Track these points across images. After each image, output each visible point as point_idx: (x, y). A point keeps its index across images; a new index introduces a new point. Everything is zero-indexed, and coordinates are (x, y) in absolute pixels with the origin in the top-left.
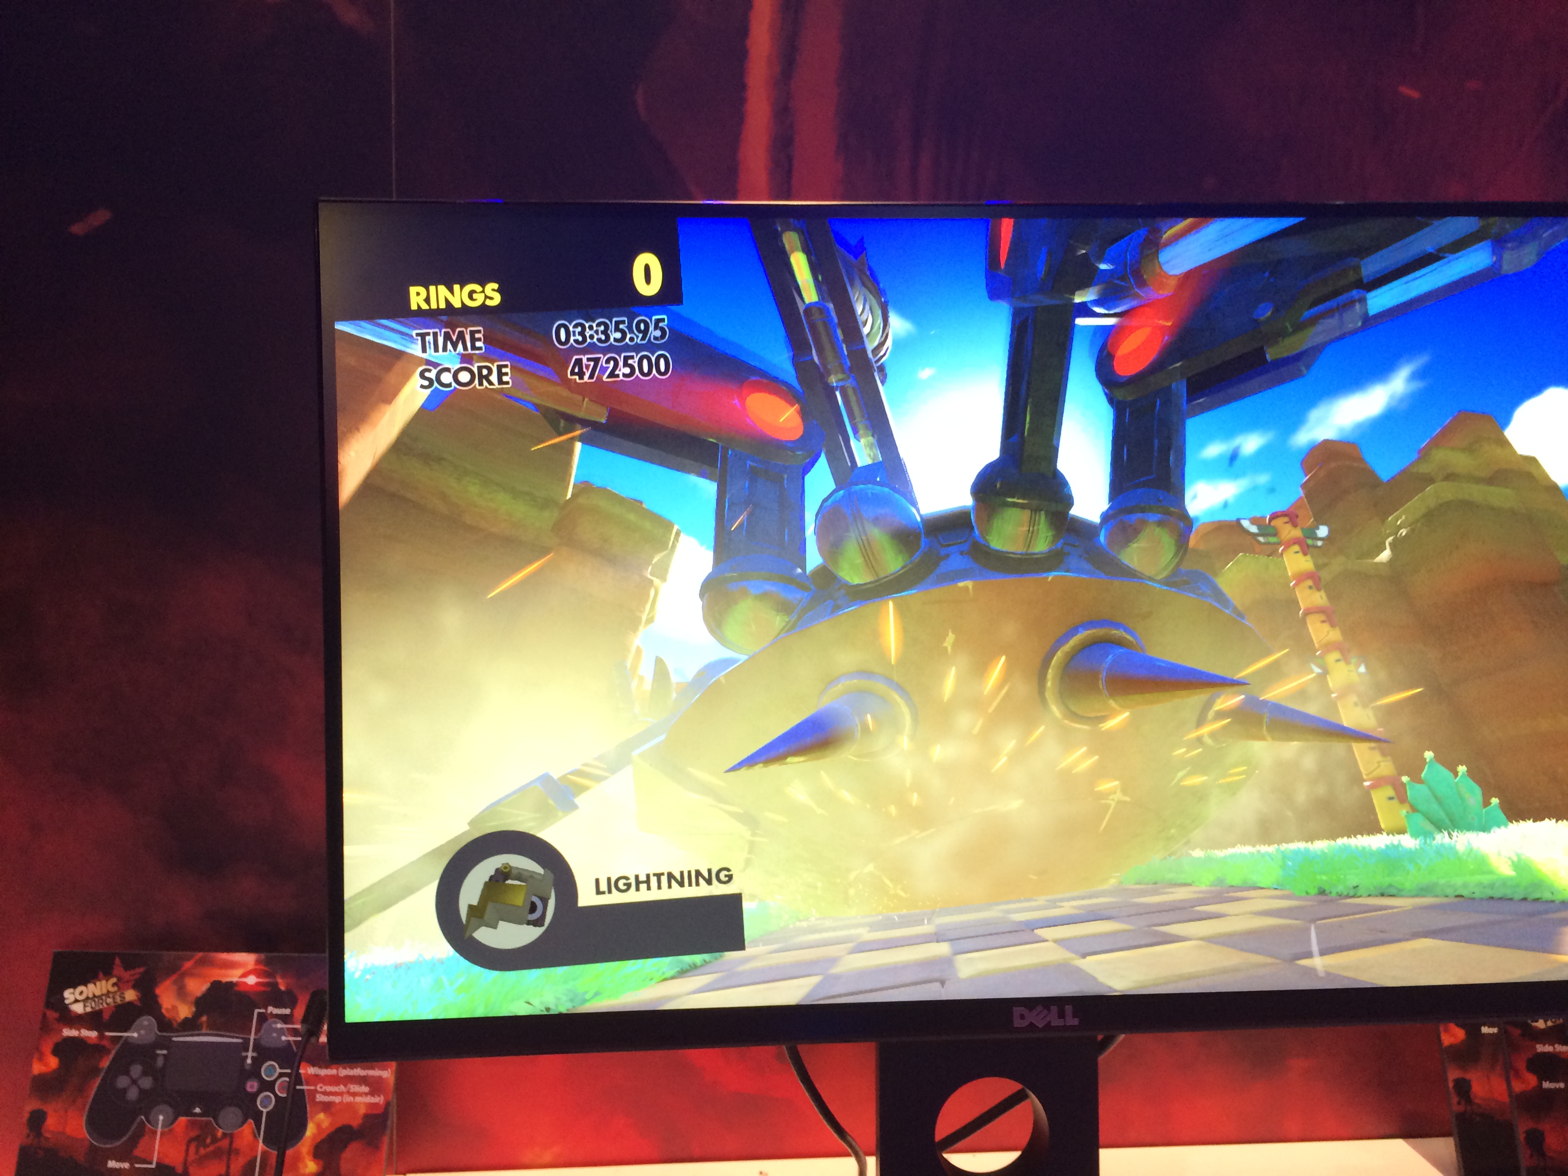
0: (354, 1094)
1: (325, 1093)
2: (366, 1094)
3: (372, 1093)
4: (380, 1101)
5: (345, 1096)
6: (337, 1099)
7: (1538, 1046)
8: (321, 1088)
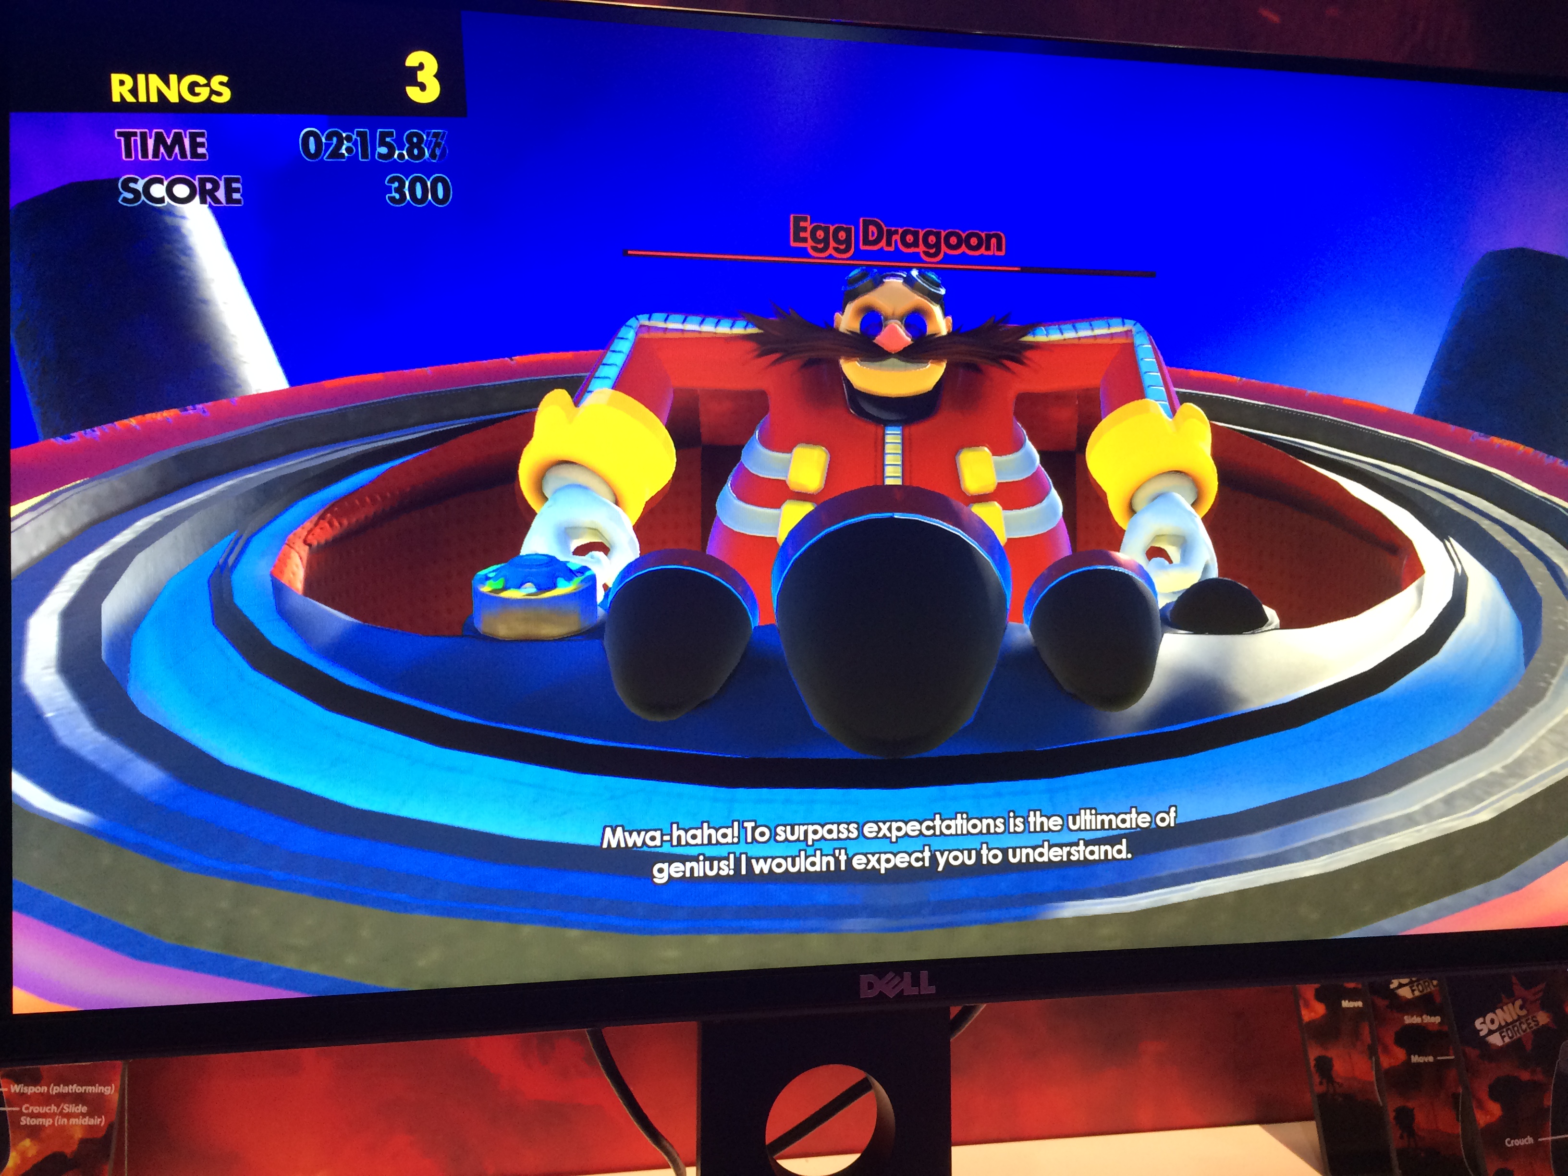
0: (69, 1116)
1: (32, 1115)
2: (84, 1115)
3: (90, 1114)
4: (101, 1122)
5: (57, 1117)
6: (47, 1122)
7: (1406, 1017)
8: (27, 1108)
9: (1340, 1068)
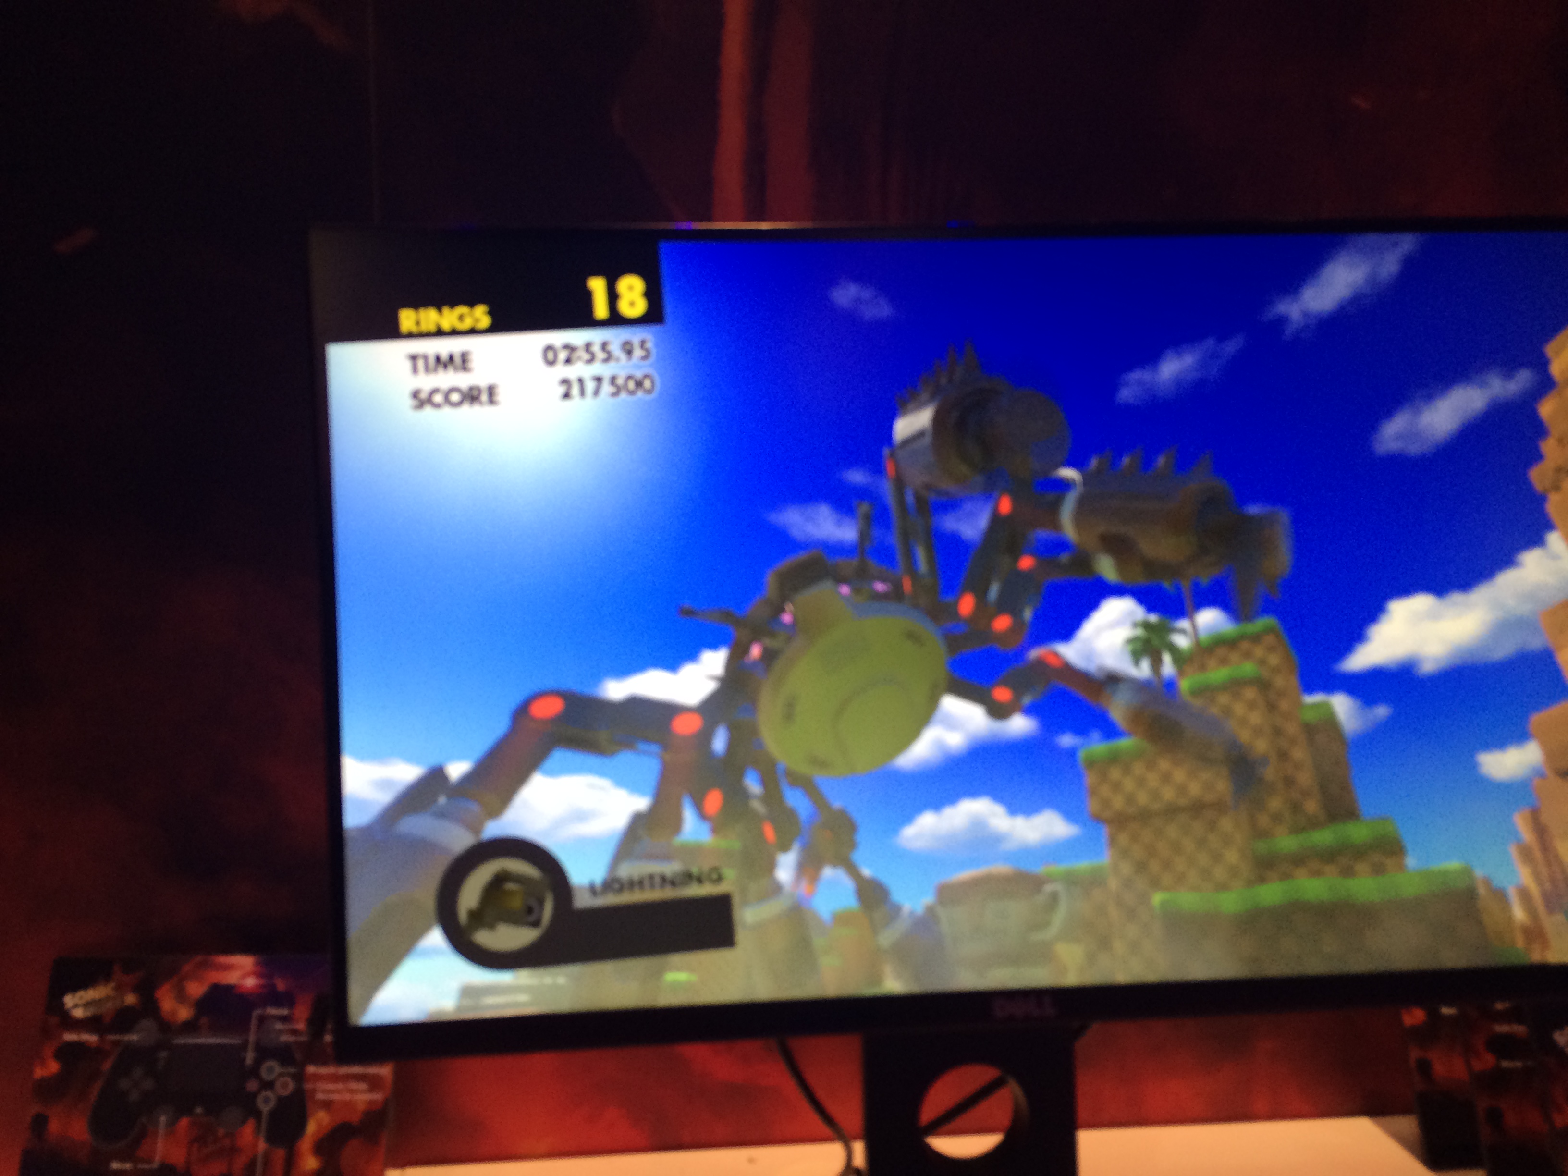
0: (353, 1092)
1: (325, 1091)
2: (365, 1091)
3: (370, 1091)
4: (378, 1098)
5: (344, 1093)
6: (337, 1097)
7: (1496, 1026)
8: (323, 1086)
9: (1439, 1068)
